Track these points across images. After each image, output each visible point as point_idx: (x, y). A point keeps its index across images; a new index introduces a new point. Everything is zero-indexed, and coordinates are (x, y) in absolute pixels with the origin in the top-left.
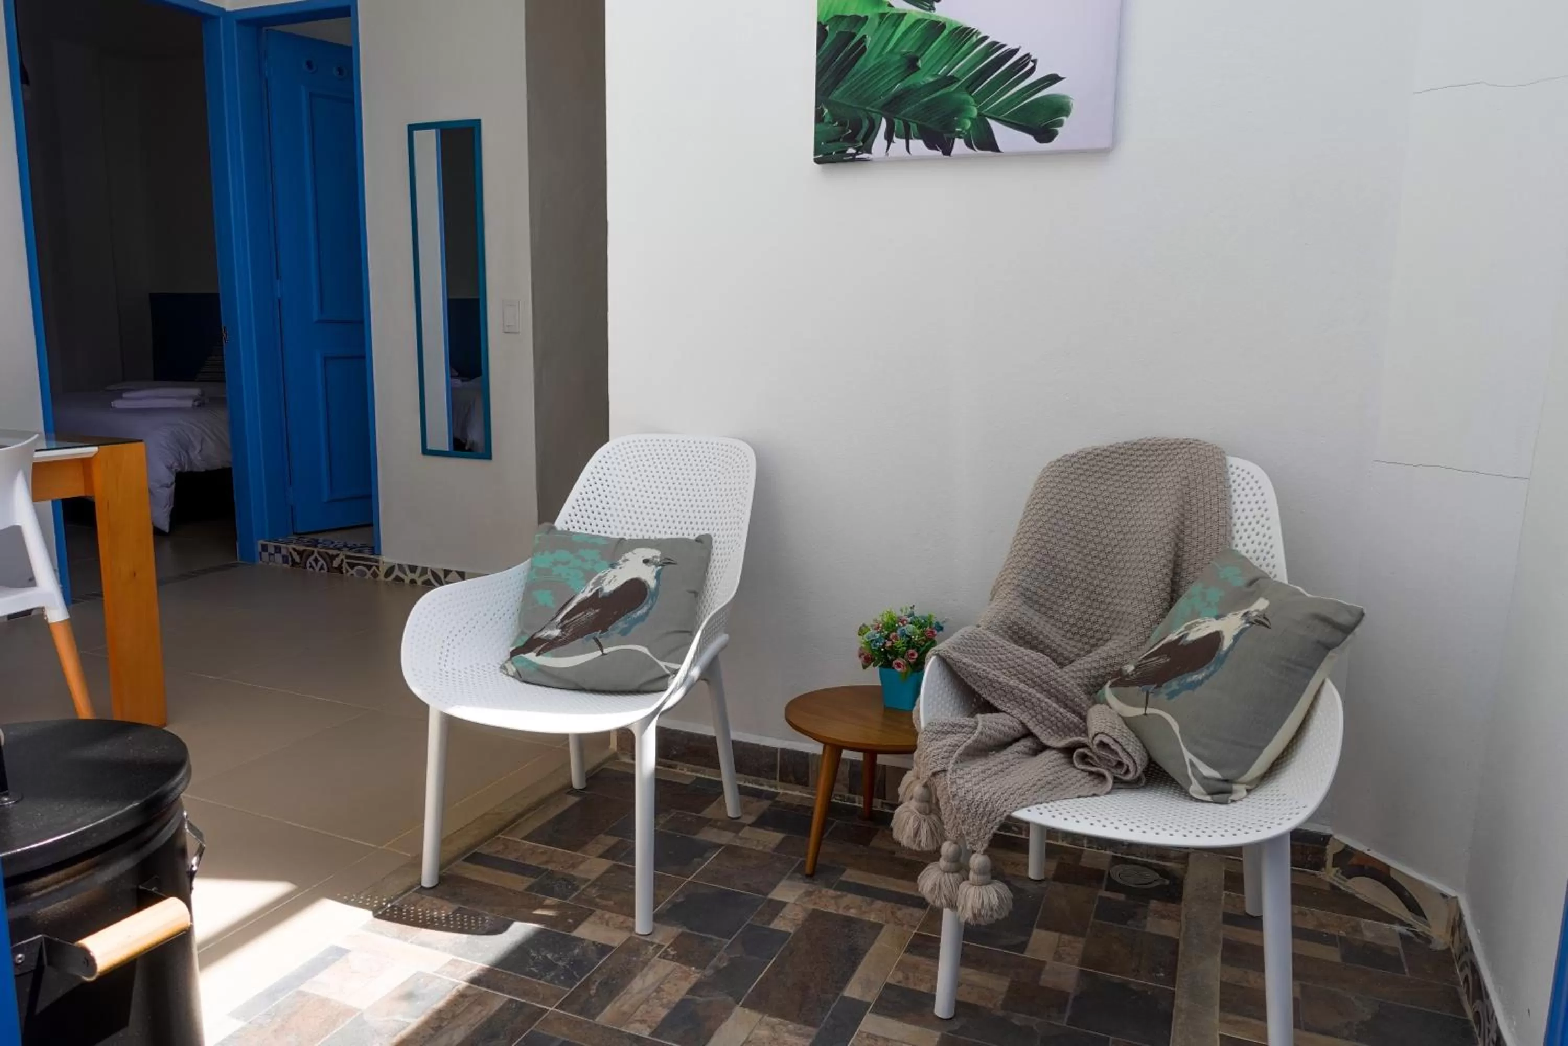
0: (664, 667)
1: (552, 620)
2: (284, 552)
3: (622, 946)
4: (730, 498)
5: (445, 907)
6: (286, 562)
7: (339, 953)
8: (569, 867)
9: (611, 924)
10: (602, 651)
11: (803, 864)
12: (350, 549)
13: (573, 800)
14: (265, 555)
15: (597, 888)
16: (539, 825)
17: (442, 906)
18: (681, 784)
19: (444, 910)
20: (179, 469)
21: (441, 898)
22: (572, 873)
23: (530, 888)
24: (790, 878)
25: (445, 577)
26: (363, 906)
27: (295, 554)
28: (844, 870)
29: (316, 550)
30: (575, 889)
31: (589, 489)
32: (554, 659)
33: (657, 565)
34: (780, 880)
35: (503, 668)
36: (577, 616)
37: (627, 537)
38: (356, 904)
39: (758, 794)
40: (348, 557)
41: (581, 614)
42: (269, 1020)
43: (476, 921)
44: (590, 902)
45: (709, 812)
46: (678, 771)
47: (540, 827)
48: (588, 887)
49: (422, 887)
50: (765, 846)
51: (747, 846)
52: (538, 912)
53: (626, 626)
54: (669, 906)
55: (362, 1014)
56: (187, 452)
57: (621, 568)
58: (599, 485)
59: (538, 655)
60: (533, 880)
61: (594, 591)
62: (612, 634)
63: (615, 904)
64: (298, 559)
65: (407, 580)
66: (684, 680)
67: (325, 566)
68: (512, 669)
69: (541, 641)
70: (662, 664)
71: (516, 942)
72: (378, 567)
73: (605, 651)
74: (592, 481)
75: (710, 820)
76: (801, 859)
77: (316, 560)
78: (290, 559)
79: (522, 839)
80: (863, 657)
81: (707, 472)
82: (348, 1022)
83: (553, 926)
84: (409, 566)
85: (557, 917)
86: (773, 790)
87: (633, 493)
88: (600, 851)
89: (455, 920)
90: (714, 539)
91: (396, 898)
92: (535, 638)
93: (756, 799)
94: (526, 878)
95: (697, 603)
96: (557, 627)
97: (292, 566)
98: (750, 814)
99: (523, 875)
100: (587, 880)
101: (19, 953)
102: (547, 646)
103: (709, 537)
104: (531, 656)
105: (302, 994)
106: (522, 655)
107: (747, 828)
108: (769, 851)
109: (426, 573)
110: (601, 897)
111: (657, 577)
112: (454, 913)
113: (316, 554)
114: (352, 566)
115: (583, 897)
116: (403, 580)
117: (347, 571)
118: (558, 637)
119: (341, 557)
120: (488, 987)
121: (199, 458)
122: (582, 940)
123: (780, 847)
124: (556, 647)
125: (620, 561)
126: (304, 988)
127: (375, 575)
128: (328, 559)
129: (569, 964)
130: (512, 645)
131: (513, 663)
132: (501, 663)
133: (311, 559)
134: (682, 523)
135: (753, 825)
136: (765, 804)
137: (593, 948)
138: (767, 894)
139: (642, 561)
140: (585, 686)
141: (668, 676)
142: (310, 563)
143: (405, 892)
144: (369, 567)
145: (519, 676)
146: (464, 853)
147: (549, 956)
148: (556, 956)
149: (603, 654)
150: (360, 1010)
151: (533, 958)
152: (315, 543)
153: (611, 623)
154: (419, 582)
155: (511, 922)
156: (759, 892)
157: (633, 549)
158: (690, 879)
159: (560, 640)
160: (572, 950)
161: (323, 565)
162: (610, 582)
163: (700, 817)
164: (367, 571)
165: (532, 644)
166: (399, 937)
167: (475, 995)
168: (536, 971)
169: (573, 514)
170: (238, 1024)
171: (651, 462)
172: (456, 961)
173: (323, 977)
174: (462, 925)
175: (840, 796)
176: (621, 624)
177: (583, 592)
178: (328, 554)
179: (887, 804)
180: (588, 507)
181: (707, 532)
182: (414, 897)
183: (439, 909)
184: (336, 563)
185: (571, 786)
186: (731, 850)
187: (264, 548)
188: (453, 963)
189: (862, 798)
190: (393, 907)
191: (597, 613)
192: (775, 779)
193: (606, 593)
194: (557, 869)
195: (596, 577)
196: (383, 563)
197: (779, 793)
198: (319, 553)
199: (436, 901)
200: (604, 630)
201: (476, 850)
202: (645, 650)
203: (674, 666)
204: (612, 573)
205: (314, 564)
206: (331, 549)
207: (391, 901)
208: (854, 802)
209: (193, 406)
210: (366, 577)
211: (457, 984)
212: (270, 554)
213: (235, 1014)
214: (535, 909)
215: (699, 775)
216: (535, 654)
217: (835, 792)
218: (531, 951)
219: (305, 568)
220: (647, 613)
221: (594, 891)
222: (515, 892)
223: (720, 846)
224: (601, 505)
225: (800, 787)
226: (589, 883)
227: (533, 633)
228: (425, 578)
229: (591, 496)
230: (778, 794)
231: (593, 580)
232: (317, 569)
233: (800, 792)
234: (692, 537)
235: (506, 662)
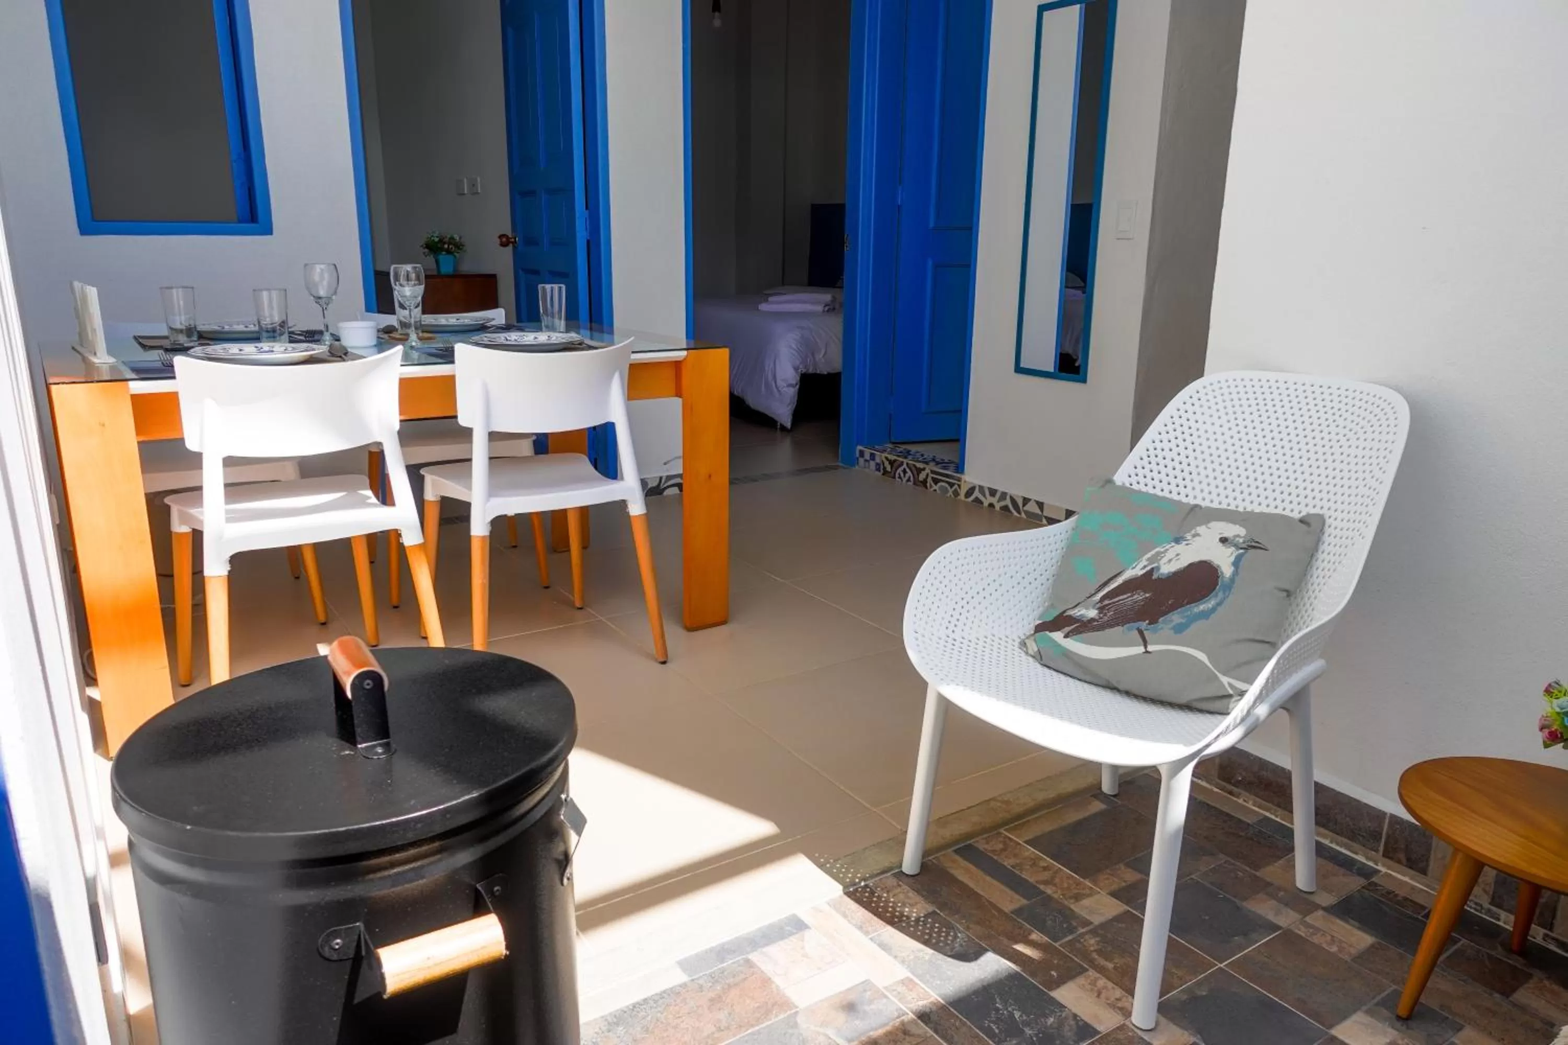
0: (1227, 686)
1: (1090, 597)
2: (878, 460)
3: (1108, 1035)
4: (1360, 468)
5: (919, 906)
6: (878, 470)
7: (798, 925)
8: (1071, 898)
9: (1103, 995)
10: (1146, 647)
11: (1397, 994)
12: (937, 463)
13: (1097, 806)
14: (861, 460)
15: (1097, 939)
16: (1051, 828)
17: (916, 903)
18: (1240, 821)
19: (916, 908)
20: (804, 371)
21: (918, 891)
22: (1072, 907)
23: (1019, 912)
24: (1369, 1012)
25: (1024, 505)
26: (835, 877)
27: (887, 463)
28: (1460, 1028)
29: (905, 461)
30: (1071, 930)
31: (1164, 437)
32: (1083, 646)
33: (1237, 547)
34: (1355, 1011)
35: (1023, 644)
36: (1121, 597)
37: (1203, 504)
38: (829, 872)
39: (1347, 864)
40: (933, 472)
41: (1125, 596)
42: (710, 984)
43: (948, 934)
44: (1085, 955)
45: (1271, 872)
46: (1240, 801)
47: (1051, 832)
48: (1086, 933)
49: (902, 871)
50: (1341, 949)
51: (1316, 939)
52: (1020, 947)
53: (1184, 621)
54: (1185, 997)
55: (796, 1013)
56: (813, 355)
57: (1187, 544)
58: (1178, 433)
59: (1066, 636)
60: (1024, 902)
61: (1148, 568)
62: (1162, 628)
63: (1115, 968)
64: (889, 469)
65: (986, 504)
66: (1243, 720)
67: (912, 479)
68: (1033, 647)
69: (1071, 620)
70: (1225, 680)
71: (982, 980)
72: (959, 486)
73: (1150, 648)
74: (1170, 428)
75: (1269, 884)
76: (1394, 987)
77: (905, 472)
78: (882, 467)
79: (1026, 842)
80: (1547, 731)
81: (1332, 428)
82: (782, 1016)
83: (1033, 975)
84: (990, 489)
85: (1039, 962)
86: (1371, 864)
87: (1222, 447)
88: (1115, 887)
89: (925, 923)
90: (1328, 521)
91: (872, 877)
92: (1065, 615)
93: (1342, 870)
94: (1017, 897)
95: (1290, 605)
96: (1094, 607)
97: (883, 474)
98: (1330, 891)
99: (1017, 892)
100: (1087, 923)
101: (336, 938)
102: (1080, 627)
103: (1321, 519)
104: (1058, 636)
105: (749, 963)
106: (1047, 633)
107: (1320, 913)
108: (1347, 958)
109: (1005, 499)
110: (1100, 952)
111: (1236, 564)
112: (926, 916)
113: (905, 466)
114: (936, 481)
115: (1078, 946)
116: (982, 503)
117: (931, 486)
118: (1093, 620)
119: (927, 471)
120: (936, 1031)
121: (823, 360)
122: (1062, 1007)
123: (1363, 957)
124: (1089, 631)
125: (1188, 536)
126: (754, 957)
127: (956, 494)
128: (915, 473)
129: (1036, 1035)
130: (1039, 619)
131: (1035, 640)
132: (1023, 637)
133: (900, 470)
134: (1286, 494)
135: (1329, 910)
136: (1355, 883)
137: (1072, 1023)
138: (1331, 1026)
139: (1218, 540)
140: (1121, 687)
141: (1230, 696)
142: (899, 474)
143: (883, 872)
144: (951, 485)
145: (1039, 657)
146: (956, 842)
147: (1017, 1015)
148: (1025, 1018)
149: (1147, 652)
150: (797, 1007)
151: (997, 1010)
152: (907, 454)
153: (1165, 613)
154: (997, 507)
155: (986, 950)
156: (1316, 1016)
157: (1209, 522)
158: (1222, 965)
159: (1096, 623)
160: (1046, 1016)
161: (910, 477)
162: (1170, 561)
163: (1255, 876)
164: (949, 488)
165: (1059, 622)
166: (860, 928)
167: (919, 1036)
168: (997, 1031)
169: (1139, 467)
170: (681, 977)
171: (1254, 408)
172: (911, 980)
173: (773, 950)
174: (930, 935)
175: (1476, 904)
176: (1176, 617)
177: (1134, 568)
178: (914, 466)
179: (1553, 939)
180: (1160, 459)
181: (1321, 512)
182: (891, 882)
183: (912, 905)
184: (922, 476)
185: (1100, 788)
186: (1288, 938)
187: (862, 454)
188: (906, 982)
189: (1512, 918)
190: (866, 886)
191: (1146, 598)
192: (1377, 851)
193: (1161, 574)
194: (1055, 896)
195: (1153, 552)
196: (965, 482)
197: (1379, 871)
198: (907, 464)
199: (911, 894)
200: (1153, 621)
201: (971, 842)
202: (1202, 657)
203: (1241, 685)
204: (1174, 550)
205: (902, 475)
206: (920, 462)
207: (865, 880)
208: (1499, 920)
209: (824, 311)
210: (948, 495)
211: (905, 1014)
212: (866, 461)
213: (684, 965)
214: (1017, 942)
215: (1268, 814)
216: (1063, 635)
217: (1471, 898)
218: (998, 1000)
219: (894, 477)
220: (1214, 610)
221: (1092, 941)
222: (1000, 911)
223: (1277, 928)
224: (1177, 459)
225: (1412, 872)
226: (1091, 927)
227: (1064, 609)
228: (1003, 503)
229: (1166, 445)
230: (1377, 872)
231: (1149, 555)
232: (905, 480)
233: (1412, 879)
234: (1296, 515)
235: (1027, 638)
